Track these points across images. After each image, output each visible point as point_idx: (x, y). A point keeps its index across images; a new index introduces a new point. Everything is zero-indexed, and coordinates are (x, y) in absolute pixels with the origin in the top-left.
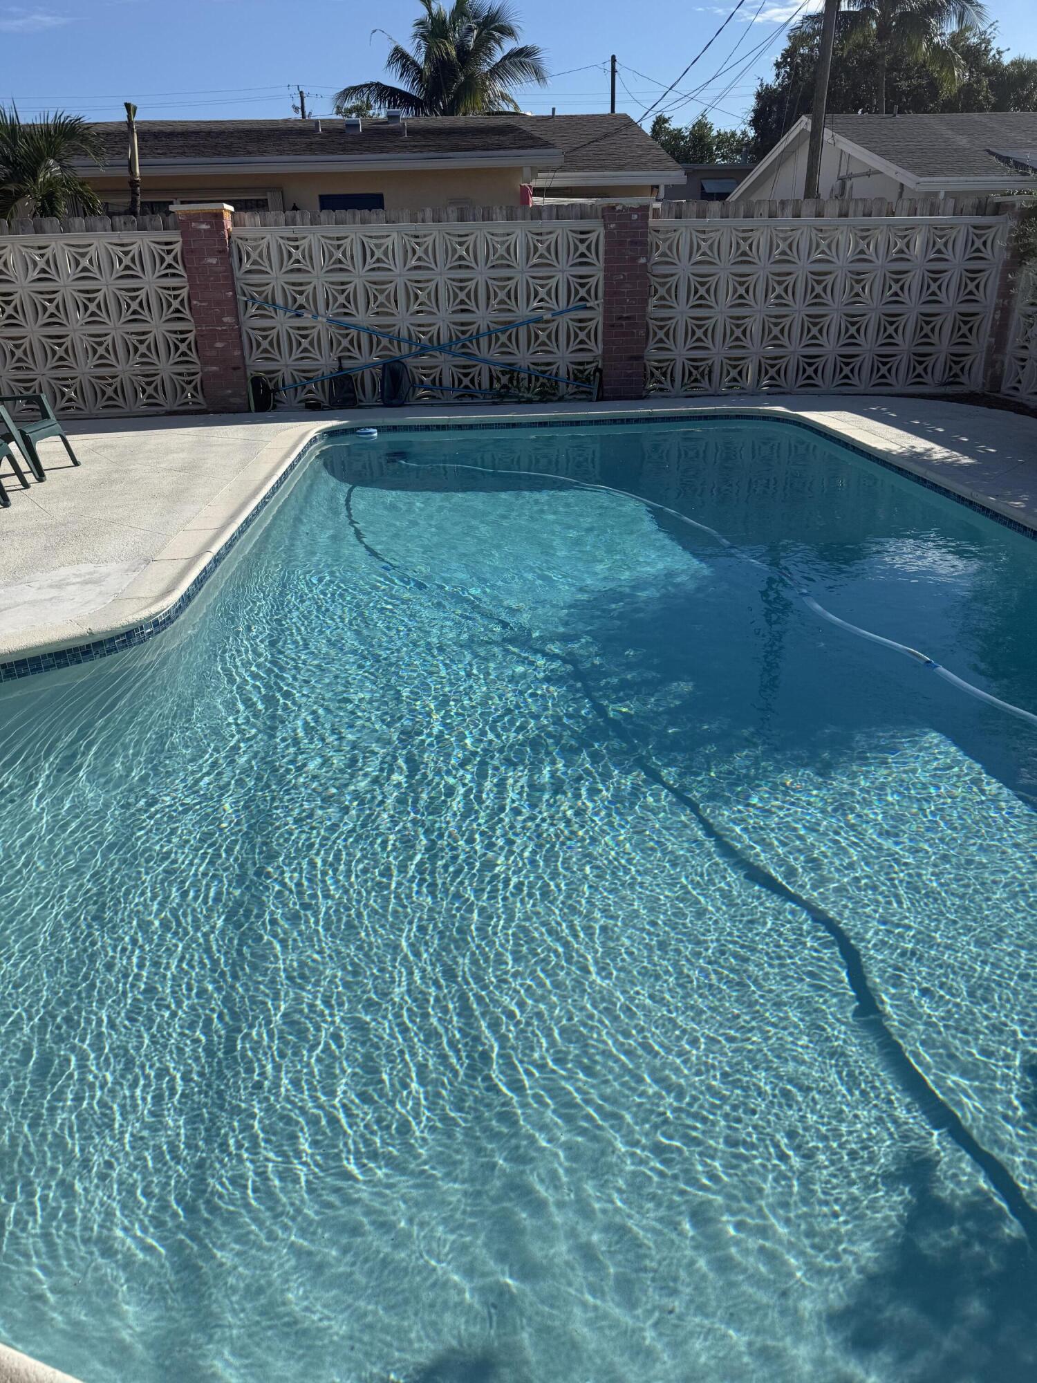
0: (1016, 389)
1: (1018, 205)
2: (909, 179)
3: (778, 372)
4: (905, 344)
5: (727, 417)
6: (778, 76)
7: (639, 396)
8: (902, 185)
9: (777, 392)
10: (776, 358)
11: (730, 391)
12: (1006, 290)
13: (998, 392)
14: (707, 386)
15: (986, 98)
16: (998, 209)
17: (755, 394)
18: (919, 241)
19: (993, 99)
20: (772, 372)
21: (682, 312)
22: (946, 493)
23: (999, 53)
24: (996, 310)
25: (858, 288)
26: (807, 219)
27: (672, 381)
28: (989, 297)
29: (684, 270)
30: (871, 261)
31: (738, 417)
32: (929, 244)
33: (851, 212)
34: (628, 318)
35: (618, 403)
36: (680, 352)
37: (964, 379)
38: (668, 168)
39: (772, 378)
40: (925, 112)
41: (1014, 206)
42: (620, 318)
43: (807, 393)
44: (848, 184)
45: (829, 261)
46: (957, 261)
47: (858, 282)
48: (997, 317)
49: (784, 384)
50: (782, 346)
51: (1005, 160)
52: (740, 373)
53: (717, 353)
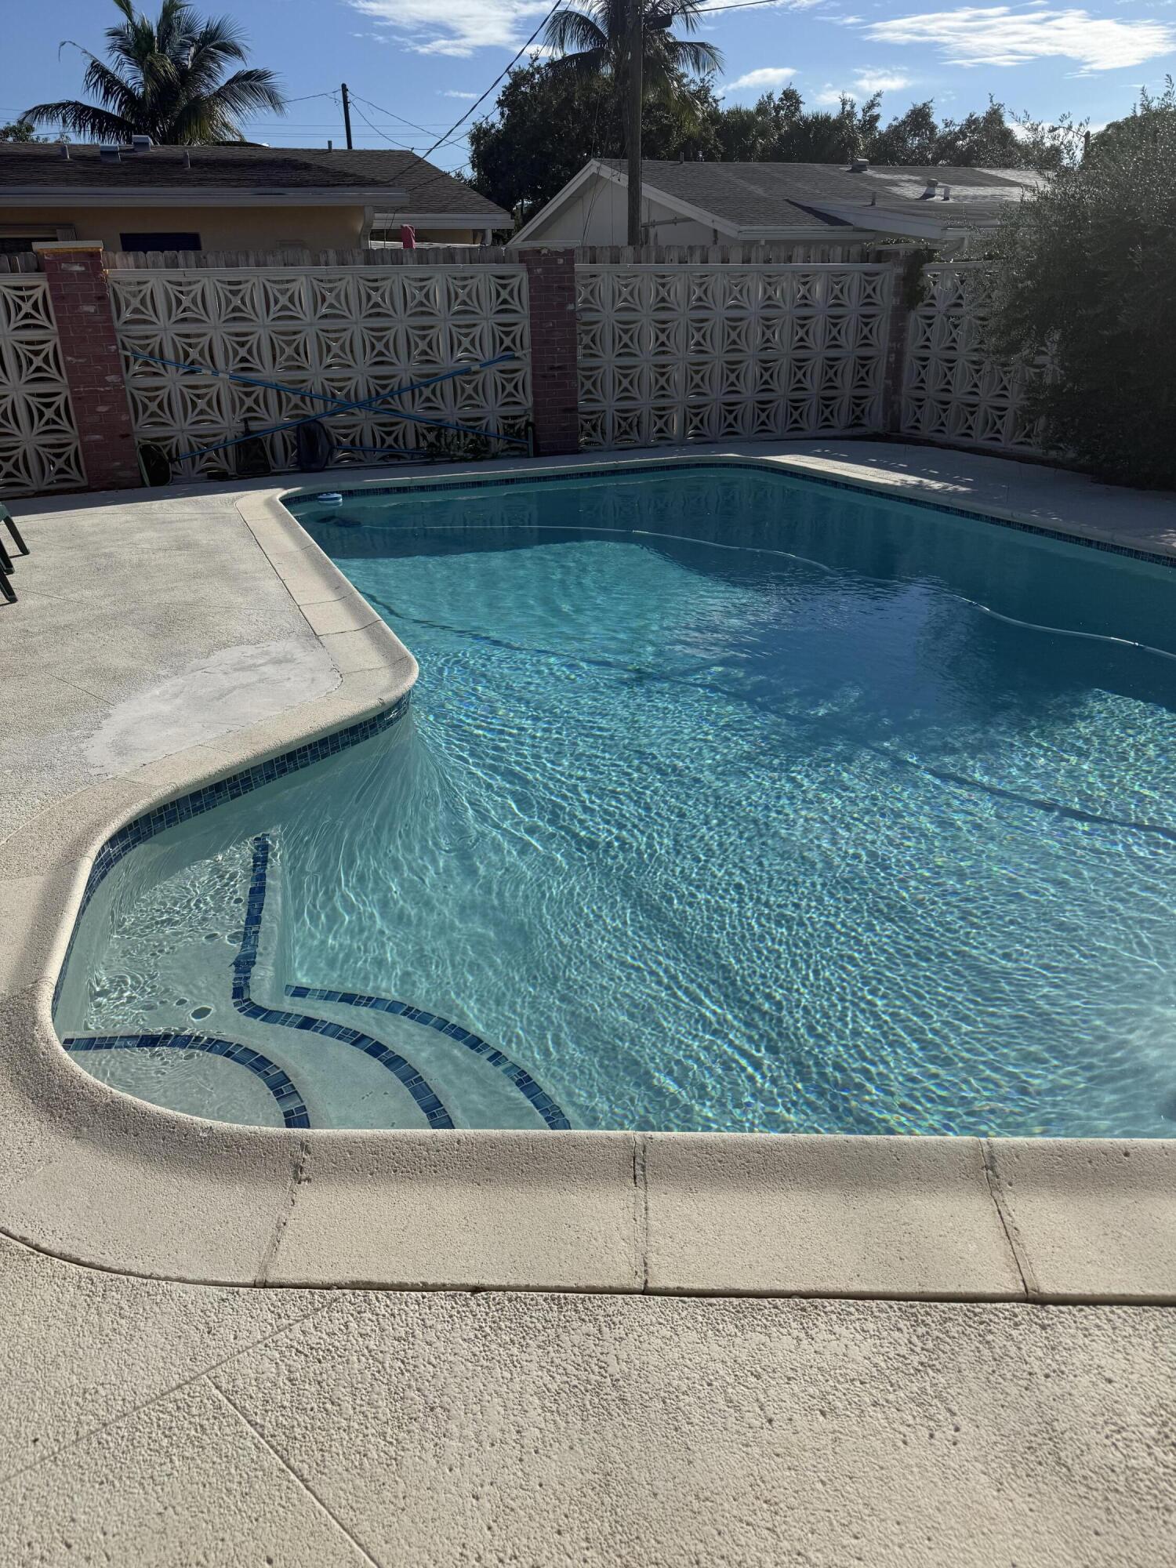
0: (916, 428)
1: (902, 253)
2: (728, 228)
3: (701, 421)
4: (814, 386)
5: (688, 466)
7: (572, 449)
9: (702, 439)
10: (699, 407)
11: (659, 443)
12: (898, 335)
13: (898, 431)
14: (637, 438)
16: (879, 257)
17: (683, 444)
18: (818, 289)
20: (696, 421)
21: (608, 360)
24: (890, 352)
25: (769, 334)
27: (603, 433)
28: (882, 339)
29: (607, 317)
30: (778, 307)
31: (697, 466)
32: (829, 290)
34: (559, 368)
35: (567, 458)
36: (609, 403)
37: (865, 421)
38: (491, 211)
39: (696, 428)
41: (898, 253)
42: (552, 368)
43: (730, 442)
44: (652, 231)
46: (853, 305)
47: (768, 327)
48: (892, 360)
49: (708, 434)
50: (704, 394)
51: (809, 210)
52: (666, 423)
53: (645, 402)
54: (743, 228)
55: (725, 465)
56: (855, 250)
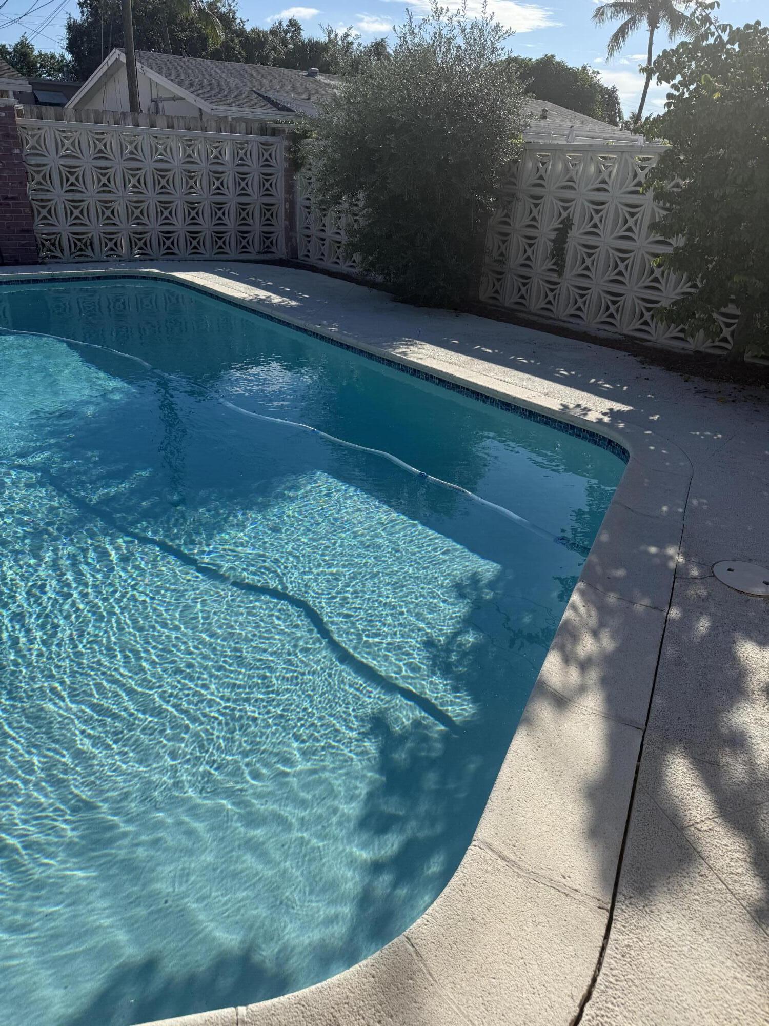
0: (308, 256)
1: (287, 131)
2: (205, 106)
3: (145, 244)
4: (231, 223)
5: (115, 277)
6: (82, 13)
7: (34, 261)
8: (200, 110)
9: (147, 259)
10: (141, 233)
11: (110, 258)
12: (290, 188)
13: (297, 258)
14: (92, 254)
15: (240, 53)
16: (274, 132)
17: (130, 260)
18: (227, 151)
19: (245, 55)
20: (140, 244)
21: (58, 195)
22: (288, 325)
23: (242, 22)
24: (285, 201)
25: (191, 183)
26: (144, 128)
27: (62, 250)
28: (279, 193)
29: (53, 161)
30: (197, 163)
31: (124, 277)
32: (235, 154)
33: (176, 126)
34: (12, 198)
35: (19, 267)
36: (64, 228)
37: (274, 249)
38: (13, 77)
39: (140, 248)
40: (200, 57)
41: (284, 131)
42: (6, 198)
44: (160, 105)
45: (166, 161)
46: (255, 169)
47: (191, 178)
48: (287, 207)
49: (151, 253)
50: (143, 224)
51: (267, 99)
52: (115, 244)
53: (94, 228)
54: (215, 107)
55: (141, 278)
56: (255, 126)
